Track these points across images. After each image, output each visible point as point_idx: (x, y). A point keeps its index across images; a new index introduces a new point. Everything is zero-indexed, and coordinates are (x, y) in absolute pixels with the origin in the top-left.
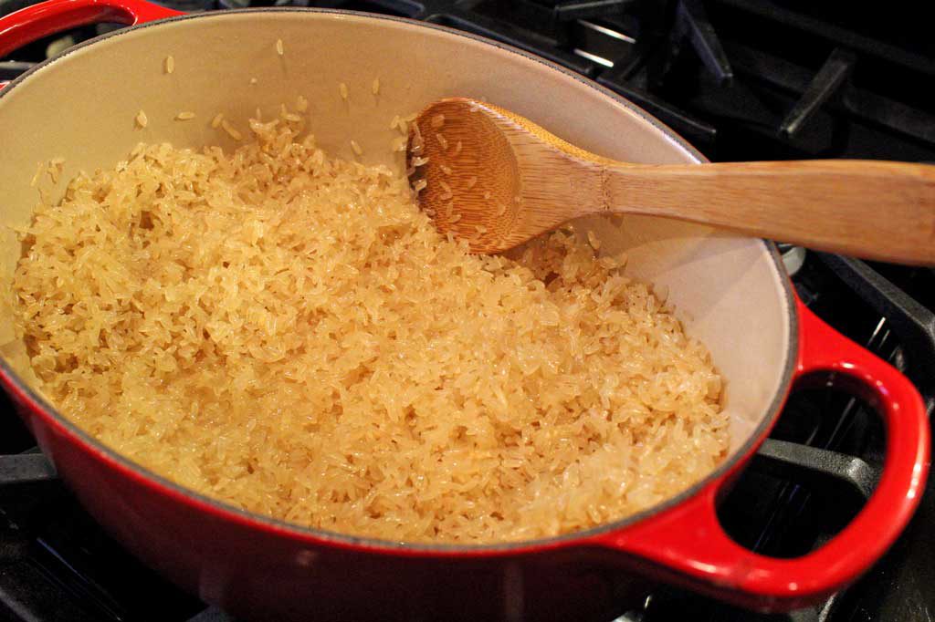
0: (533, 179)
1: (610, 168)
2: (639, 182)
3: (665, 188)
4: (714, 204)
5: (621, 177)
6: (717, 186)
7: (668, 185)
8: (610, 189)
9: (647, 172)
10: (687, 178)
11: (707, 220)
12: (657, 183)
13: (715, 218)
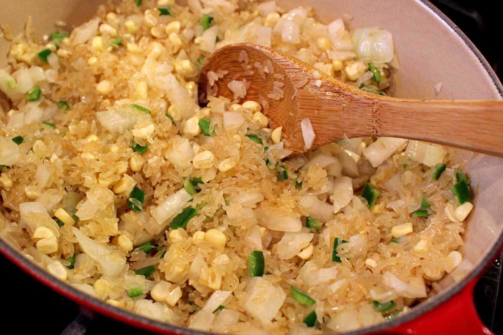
0: (308, 107)
1: (380, 100)
2: (408, 113)
3: (432, 119)
4: (478, 133)
5: (390, 109)
6: (482, 118)
7: (434, 116)
8: (378, 117)
9: (414, 105)
10: (454, 111)
11: (469, 145)
12: (424, 114)
13: (477, 144)
